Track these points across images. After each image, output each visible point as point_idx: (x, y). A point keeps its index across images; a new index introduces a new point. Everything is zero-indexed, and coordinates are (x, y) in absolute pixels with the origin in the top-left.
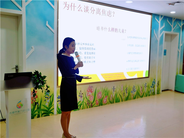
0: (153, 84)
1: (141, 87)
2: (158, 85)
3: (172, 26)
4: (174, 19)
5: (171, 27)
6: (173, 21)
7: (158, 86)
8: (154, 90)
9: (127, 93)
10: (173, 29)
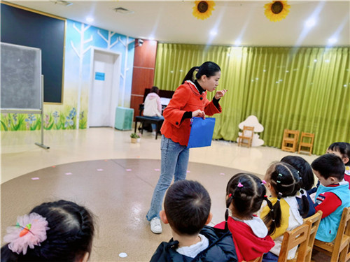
0: (70, 115)
1: (47, 116)
2: (83, 116)
3: (109, 42)
4: (112, 32)
5: (106, 43)
6: (110, 36)
7: (81, 119)
8: (75, 122)
9: (16, 120)
10: (109, 46)
